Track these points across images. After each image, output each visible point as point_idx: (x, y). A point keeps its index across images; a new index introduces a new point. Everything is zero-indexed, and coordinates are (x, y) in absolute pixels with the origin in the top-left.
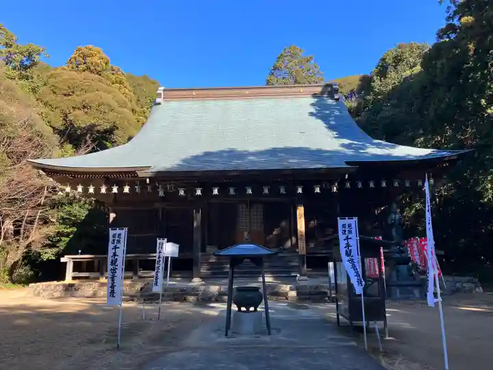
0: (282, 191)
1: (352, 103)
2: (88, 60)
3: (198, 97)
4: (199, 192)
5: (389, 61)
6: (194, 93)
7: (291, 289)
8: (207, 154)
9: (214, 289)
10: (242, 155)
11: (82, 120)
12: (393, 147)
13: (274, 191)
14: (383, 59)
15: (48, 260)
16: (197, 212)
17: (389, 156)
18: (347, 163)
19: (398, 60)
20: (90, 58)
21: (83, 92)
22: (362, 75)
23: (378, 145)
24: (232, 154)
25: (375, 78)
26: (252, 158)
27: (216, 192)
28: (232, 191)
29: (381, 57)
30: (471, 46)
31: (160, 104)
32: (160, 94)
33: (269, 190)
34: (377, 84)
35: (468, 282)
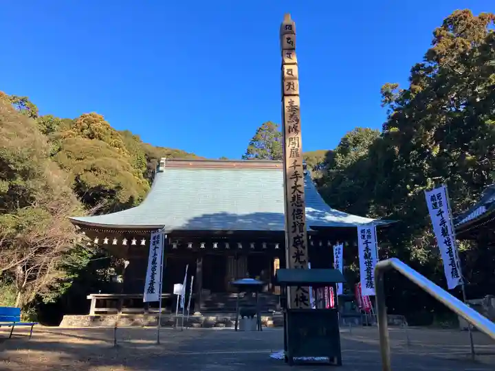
0: (264, 246)
1: (319, 175)
2: (93, 126)
3: (193, 166)
4: (203, 246)
5: (350, 141)
6: (191, 163)
7: (269, 319)
8: (205, 216)
9: (212, 318)
10: (234, 218)
11: (92, 181)
12: (346, 216)
13: (258, 247)
14: (345, 139)
15: (49, 303)
16: (200, 261)
17: (342, 223)
18: (311, 227)
19: (357, 141)
20: (94, 125)
21: (93, 157)
22: (327, 150)
23: (334, 214)
24: (224, 216)
25: (338, 154)
26: (241, 220)
27: (215, 246)
28: (227, 246)
29: (343, 137)
30: (396, 149)
31: (162, 171)
32: (163, 163)
33: (254, 245)
34: (339, 159)
35: (398, 318)
